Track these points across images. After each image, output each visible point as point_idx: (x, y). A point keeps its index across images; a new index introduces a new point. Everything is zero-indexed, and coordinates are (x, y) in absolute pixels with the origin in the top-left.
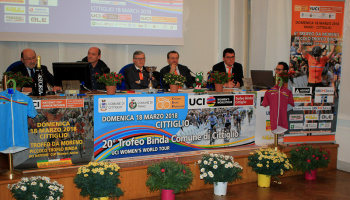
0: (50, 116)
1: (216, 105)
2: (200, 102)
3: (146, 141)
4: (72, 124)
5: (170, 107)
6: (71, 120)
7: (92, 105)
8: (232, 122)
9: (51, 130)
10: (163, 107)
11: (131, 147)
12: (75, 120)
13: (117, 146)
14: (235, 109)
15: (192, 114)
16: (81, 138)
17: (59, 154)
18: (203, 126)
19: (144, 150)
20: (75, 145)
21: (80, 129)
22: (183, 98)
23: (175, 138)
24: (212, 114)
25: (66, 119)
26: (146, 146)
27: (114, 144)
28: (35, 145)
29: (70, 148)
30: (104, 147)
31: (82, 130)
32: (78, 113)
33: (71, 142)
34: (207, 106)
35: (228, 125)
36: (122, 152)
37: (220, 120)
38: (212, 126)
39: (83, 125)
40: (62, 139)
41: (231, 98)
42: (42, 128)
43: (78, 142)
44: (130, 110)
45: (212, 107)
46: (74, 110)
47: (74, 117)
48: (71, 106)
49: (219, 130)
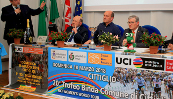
0: (27, 58)
1: (144, 67)
2: (126, 61)
3: (81, 87)
4: (37, 65)
5: (99, 62)
6: (36, 61)
7: (47, 53)
8: (163, 87)
9: (27, 67)
10: (93, 62)
11: (70, 89)
12: (38, 62)
13: (61, 86)
14: (166, 75)
15: (119, 72)
16: (42, 76)
17: (31, 83)
18: (130, 85)
19: (80, 94)
20: (38, 79)
21: (41, 69)
22: (110, 56)
23: (103, 90)
24: (139, 75)
25: (34, 61)
26: (80, 91)
27: (60, 84)
28: (20, 74)
29: (36, 81)
30: (54, 85)
31: (42, 70)
32: (40, 58)
33: (36, 77)
34: (133, 67)
35: (157, 90)
36: (65, 92)
37: (148, 83)
38: (140, 87)
39: (42, 66)
40: (32, 74)
41: (161, 62)
42: (23, 64)
43: (40, 78)
44: (70, 60)
45: (139, 69)
46: (38, 55)
47: (38, 60)
48: (37, 53)
49: (147, 93)
